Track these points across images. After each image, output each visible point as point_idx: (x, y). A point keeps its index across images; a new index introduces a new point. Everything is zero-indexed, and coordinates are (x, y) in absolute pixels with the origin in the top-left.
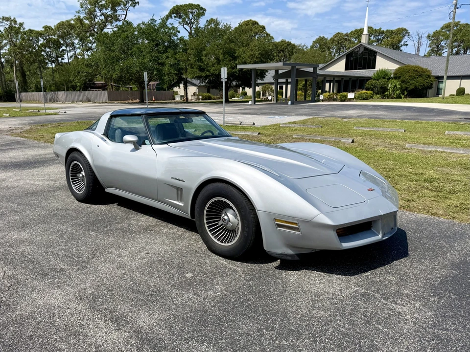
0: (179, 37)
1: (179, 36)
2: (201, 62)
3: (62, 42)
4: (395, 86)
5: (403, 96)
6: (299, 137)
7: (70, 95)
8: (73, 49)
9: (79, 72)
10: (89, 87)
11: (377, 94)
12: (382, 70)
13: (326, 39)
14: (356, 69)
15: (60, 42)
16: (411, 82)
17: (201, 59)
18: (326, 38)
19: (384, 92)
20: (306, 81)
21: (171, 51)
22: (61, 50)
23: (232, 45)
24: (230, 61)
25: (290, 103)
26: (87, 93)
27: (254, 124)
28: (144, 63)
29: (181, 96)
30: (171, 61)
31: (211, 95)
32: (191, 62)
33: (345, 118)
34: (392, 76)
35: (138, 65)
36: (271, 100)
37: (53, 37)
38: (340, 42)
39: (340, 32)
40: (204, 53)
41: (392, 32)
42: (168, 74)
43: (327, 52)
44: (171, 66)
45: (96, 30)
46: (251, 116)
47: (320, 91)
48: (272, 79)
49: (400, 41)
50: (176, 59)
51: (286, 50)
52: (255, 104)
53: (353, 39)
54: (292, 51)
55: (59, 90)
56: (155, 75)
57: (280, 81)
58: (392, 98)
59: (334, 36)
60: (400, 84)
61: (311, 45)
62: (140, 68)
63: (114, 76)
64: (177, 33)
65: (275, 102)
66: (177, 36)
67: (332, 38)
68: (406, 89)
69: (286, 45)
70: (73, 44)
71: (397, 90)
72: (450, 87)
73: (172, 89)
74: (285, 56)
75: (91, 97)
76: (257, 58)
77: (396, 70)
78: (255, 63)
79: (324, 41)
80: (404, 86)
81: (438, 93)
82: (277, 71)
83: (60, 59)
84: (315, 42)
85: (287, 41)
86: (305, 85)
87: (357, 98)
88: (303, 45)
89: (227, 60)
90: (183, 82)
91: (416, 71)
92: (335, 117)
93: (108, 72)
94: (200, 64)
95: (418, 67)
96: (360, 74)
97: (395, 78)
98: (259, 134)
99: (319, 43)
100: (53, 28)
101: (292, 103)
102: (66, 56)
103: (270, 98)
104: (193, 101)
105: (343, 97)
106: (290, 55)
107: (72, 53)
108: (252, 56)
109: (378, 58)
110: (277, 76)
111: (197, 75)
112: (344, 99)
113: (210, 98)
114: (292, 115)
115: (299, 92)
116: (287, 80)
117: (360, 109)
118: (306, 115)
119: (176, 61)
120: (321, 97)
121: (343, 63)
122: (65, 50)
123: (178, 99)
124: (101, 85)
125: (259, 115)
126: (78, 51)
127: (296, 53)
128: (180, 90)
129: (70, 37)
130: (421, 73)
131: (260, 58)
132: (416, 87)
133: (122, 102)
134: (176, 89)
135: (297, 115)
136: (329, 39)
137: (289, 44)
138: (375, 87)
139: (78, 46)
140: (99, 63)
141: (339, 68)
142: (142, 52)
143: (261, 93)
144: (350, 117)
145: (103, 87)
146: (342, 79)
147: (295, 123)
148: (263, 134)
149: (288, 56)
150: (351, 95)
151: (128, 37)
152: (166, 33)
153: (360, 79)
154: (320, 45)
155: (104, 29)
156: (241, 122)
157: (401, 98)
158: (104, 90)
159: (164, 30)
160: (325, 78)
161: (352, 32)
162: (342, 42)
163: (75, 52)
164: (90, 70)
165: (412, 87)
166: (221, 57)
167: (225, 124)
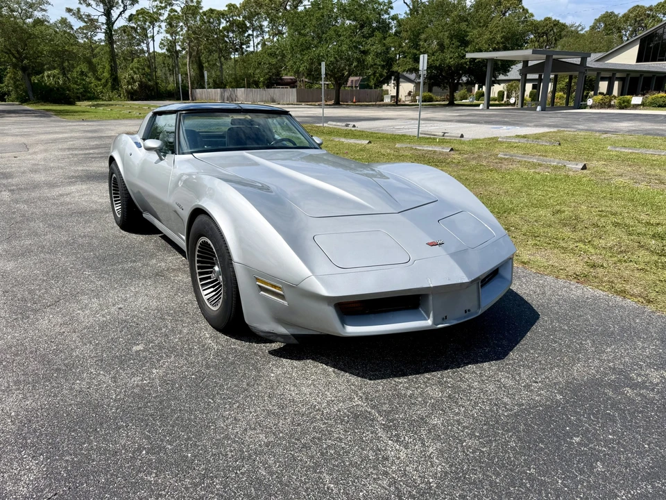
0: (391, 15)
1: (392, 13)
2: (416, 49)
3: (248, 25)
6: (507, 157)
7: (251, 94)
8: (261, 34)
9: (260, 64)
10: (274, 83)
13: (617, 16)
14: (655, 61)
15: (246, 25)
17: (418, 45)
18: (616, 13)
20: (571, 78)
21: (378, 34)
22: (246, 35)
23: (463, 26)
24: (458, 47)
25: (539, 108)
26: (271, 91)
27: (462, 136)
28: (342, 51)
29: (392, 97)
30: (378, 48)
31: (432, 96)
32: (404, 49)
33: (606, 132)
35: (333, 53)
36: (514, 104)
37: (238, 18)
38: (638, 19)
39: (640, 5)
40: (423, 36)
42: (372, 66)
43: (615, 36)
44: (377, 55)
45: (288, 8)
46: (468, 125)
47: (592, 93)
48: (518, 73)
50: (384, 45)
51: (552, 32)
52: (488, 108)
53: (660, 16)
54: (560, 35)
55: (238, 86)
56: (355, 67)
57: (529, 76)
59: (629, 11)
61: (592, 24)
62: (335, 58)
63: (301, 69)
64: (390, 9)
65: (519, 106)
66: (389, 14)
67: (625, 14)
69: (552, 25)
70: (261, 26)
73: (381, 87)
74: (548, 41)
75: (276, 97)
76: (498, 43)
78: (495, 50)
79: (613, 19)
82: (526, 63)
83: (244, 47)
84: (598, 21)
85: (553, 19)
86: (569, 85)
88: (577, 24)
89: (454, 46)
90: (393, 77)
92: (593, 131)
93: (295, 63)
94: (415, 51)
96: (660, 68)
98: (452, 150)
99: (605, 22)
100: (238, 6)
101: (543, 109)
102: (251, 43)
103: (512, 100)
104: (407, 103)
105: (624, 102)
106: (556, 40)
107: (260, 38)
108: (491, 41)
110: (526, 69)
111: (410, 66)
112: (625, 105)
113: (431, 100)
114: (528, 126)
115: (559, 94)
116: (540, 76)
117: (641, 120)
118: (549, 126)
119: (384, 48)
120: (590, 102)
121: (634, 51)
122: (251, 35)
123: (387, 100)
124: (290, 81)
125: (481, 123)
126: (266, 36)
127: (565, 36)
128: (390, 88)
129: (259, 18)
131: (502, 43)
133: (314, 103)
134: (385, 87)
135: (536, 126)
136: (620, 15)
137: (556, 23)
139: (267, 30)
140: (284, 52)
141: (628, 58)
142: (340, 36)
143: (506, 93)
144: (615, 132)
145: (292, 84)
146: (628, 75)
147: (524, 137)
148: (458, 150)
149: (554, 42)
150: (637, 100)
151: (323, 16)
152: (374, 10)
153: (658, 75)
154: (606, 25)
155: (298, 6)
156: (445, 133)
158: (293, 87)
159: (372, 5)
160: (614, 74)
161: (658, 5)
162: (642, 20)
163: (263, 37)
164: (274, 61)
166: (447, 41)
167: (420, 135)
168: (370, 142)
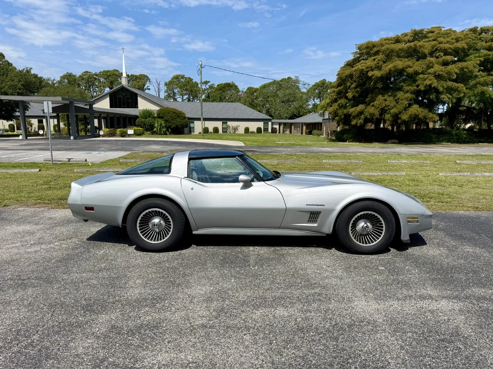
4: (161, 124)
5: (168, 133)
11: (147, 130)
12: (146, 110)
13: (75, 76)
14: (121, 108)
16: (173, 122)
18: (74, 74)
19: (153, 129)
25: (72, 138)
27: (86, 161)
34: (156, 115)
39: (88, 71)
41: (136, 77)
49: (144, 85)
52: (26, 138)
53: (102, 80)
58: (160, 134)
59: (82, 74)
60: (165, 123)
61: (60, 79)
67: (80, 76)
68: (170, 127)
71: (163, 128)
72: (198, 126)
76: (20, 89)
77: (158, 111)
79: (73, 78)
80: (168, 124)
81: (191, 131)
84: (63, 77)
87: (137, 134)
88: (52, 79)
91: (174, 113)
95: (175, 109)
96: (126, 112)
97: (159, 117)
99: (67, 79)
101: (75, 139)
103: (41, 132)
105: (124, 133)
109: (139, 98)
112: (124, 135)
120: (101, 133)
121: (106, 102)
130: (179, 115)
132: (177, 126)
136: (78, 76)
138: (145, 124)
141: (104, 105)
146: (108, 115)
150: (130, 132)
153: (128, 116)
154: (69, 81)
156: (70, 159)
157: (167, 134)
162: (94, 81)
165: (174, 126)
167: (54, 162)
168: (40, 170)
